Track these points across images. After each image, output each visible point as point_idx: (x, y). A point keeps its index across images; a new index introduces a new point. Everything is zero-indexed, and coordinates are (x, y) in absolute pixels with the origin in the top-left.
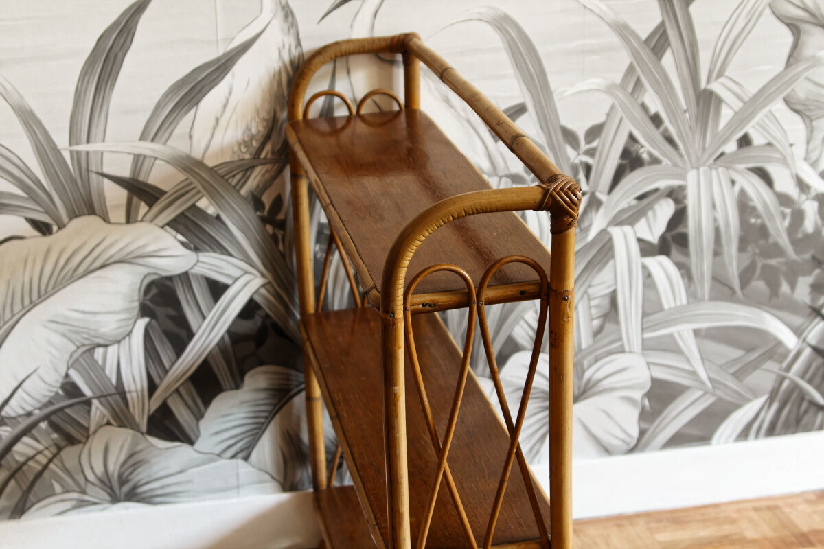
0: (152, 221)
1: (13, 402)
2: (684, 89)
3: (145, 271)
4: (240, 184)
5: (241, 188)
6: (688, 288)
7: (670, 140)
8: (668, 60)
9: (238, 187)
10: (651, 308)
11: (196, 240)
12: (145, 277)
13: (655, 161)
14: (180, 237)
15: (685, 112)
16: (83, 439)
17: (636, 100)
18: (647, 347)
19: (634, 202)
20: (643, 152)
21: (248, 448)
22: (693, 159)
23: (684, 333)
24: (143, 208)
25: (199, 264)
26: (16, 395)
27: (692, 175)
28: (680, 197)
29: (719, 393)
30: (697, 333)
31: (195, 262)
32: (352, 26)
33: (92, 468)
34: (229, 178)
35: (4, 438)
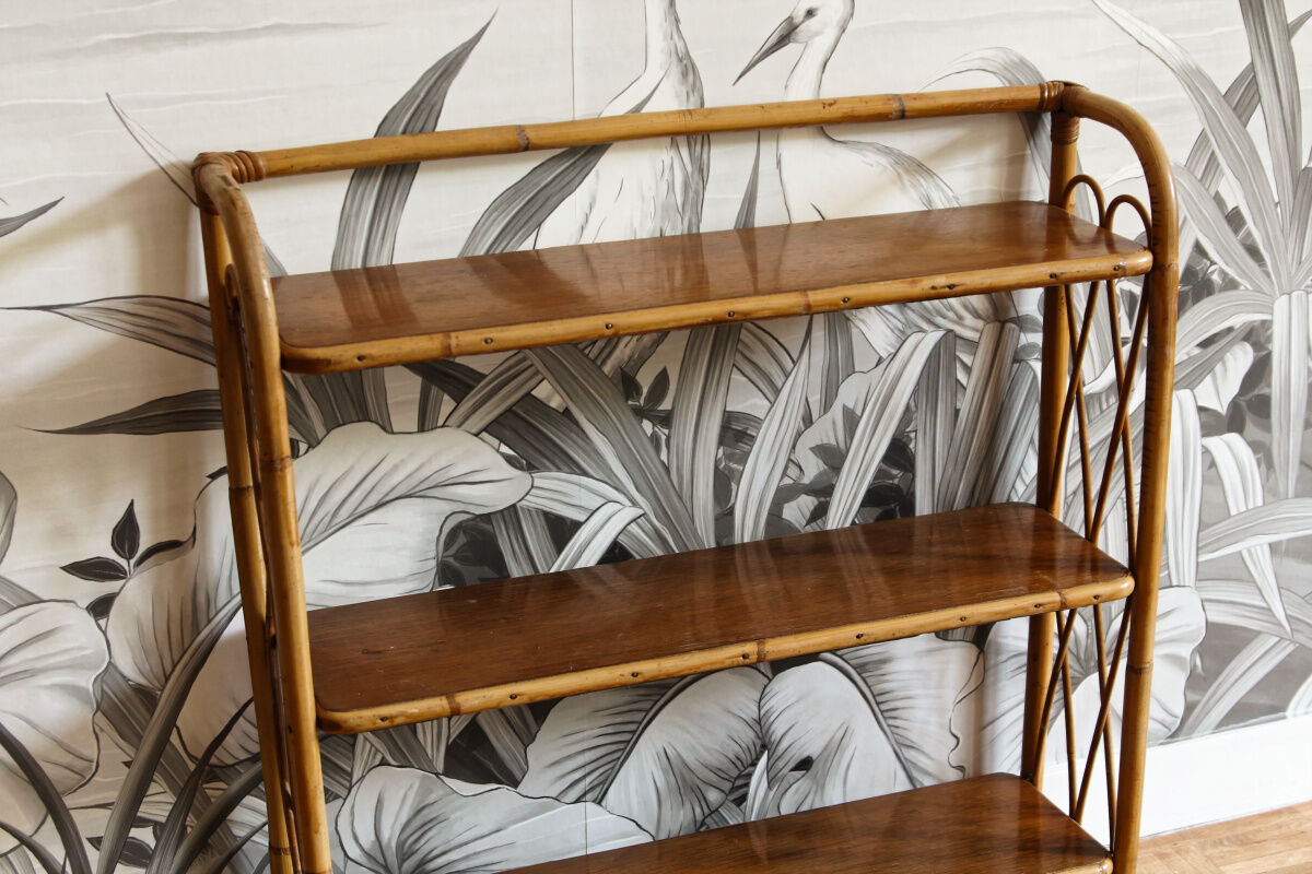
0: (459, 426)
1: (229, 740)
2: (1277, 169)
3: (447, 508)
4: (604, 355)
5: (604, 362)
6: (1265, 480)
7: (1253, 252)
8: (1256, 124)
9: (599, 363)
10: (1213, 515)
11: (531, 451)
12: (447, 518)
13: (1230, 284)
14: (504, 449)
15: (1276, 204)
16: (343, 793)
17: (1207, 190)
18: (1203, 575)
19: (1197, 351)
20: (1213, 272)
21: (602, 783)
22: (1284, 280)
23: (1255, 549)
24: (448, 403)
25: (533, 491)
26: (235, 729)
27: (1281, 304)
28: (1262, 340)
29: (1300, 638)
30: (1273, 547)
31: (529, 487)
32: (786, 87)
33: (356, 839)
34: (586, 348)
35: (213, 800)
